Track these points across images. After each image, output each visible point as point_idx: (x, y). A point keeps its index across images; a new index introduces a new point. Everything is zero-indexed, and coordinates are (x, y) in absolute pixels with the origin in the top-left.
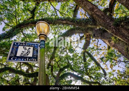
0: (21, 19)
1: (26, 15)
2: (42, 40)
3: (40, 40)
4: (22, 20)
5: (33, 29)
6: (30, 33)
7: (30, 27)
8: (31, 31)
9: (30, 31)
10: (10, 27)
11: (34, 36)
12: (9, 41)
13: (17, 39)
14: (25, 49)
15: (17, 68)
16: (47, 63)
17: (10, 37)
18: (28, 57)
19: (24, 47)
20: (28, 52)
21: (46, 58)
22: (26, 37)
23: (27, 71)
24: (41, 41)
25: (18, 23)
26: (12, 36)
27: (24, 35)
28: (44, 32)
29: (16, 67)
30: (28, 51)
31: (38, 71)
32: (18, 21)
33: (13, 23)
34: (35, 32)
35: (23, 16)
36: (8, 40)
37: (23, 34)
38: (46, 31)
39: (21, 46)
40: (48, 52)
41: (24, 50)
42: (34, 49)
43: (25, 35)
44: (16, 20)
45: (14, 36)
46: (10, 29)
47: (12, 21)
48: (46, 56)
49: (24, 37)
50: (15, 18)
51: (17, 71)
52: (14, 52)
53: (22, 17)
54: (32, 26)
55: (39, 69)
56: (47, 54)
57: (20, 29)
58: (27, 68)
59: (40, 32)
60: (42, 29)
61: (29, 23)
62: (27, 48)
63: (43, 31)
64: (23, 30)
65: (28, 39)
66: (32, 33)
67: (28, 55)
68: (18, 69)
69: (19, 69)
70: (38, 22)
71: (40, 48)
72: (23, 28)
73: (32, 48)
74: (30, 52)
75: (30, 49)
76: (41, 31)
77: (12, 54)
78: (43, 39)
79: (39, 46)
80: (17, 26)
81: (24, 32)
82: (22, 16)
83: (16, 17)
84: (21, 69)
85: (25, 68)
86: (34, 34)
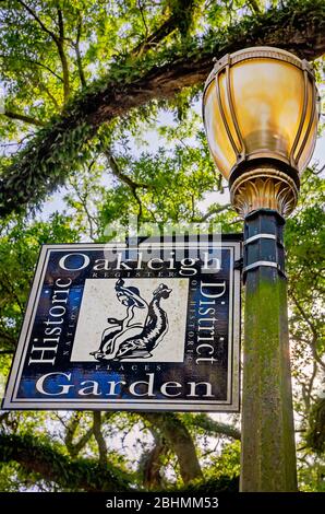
0: (92, 53)
1: (134, 11)
2: (262, 212)
3: (246, 211)
4: (100, 54)
5: (181, 115)
6: (162, 151)
7: (161, 104)
8: (172, 132)
9: (163, 129)
10: (21, 123)
11: (193, 169)
12: (15, 235)
13: (71, 211)
14: (131, 303)
15: (76, 440)
16: (307, 399)
17: (21, 201)
18: (153, 366)
19: (118, 287)
20: (155, 324)
21: (299, 354)
22: (134, 186)
23: (150, 465)
24: (252, 218)
25: (76, 85)
26: (37, 197)
27: (116, 171)
28: (272, 143)
29: (70, 432)
30: (154, 318)
31: (237, 469)
32: (73, 68)
33: (43, 88)
34: (202, 135)
35: (109, 26)
36: (12, 225)
37: (115, 166)
38: (288, 126)
39: (100, 275)
40: (310, 299)
41: (120, 311)
42: (193, 295)
43: (127, 171)
44: (59, 63)
45: (53, 187)
46: (21, 135)
47: (37, 81)
48: (298, 337)
49: (119, 190)
50: (55, 48)
51: (75, 466)
52: (54, 327)
53: (102, 33)
54: (177, 90)
55: (244, 448)
56: (301, 315)
57: (93, 133)
58: (150, 439)
59: (242, 143)
60: (251, 112)
61: (156, 71)
62: (147, 287)
63: (264, 127)
64: (108, 133)
65: (145, 197)
66: (179, 151)
67: (150, 346)
68: (81, 445)
69: (90, 452)
70: (225, 59)
71: (244, 279)
72: (109, 117)
73: (179, 288)
74: (170, 325)
75: (166, 295)
76: (245, 131)
77: (40, 344)
78: (265, 199)
79: (239, 266)
80: (67, 109)
81: (118, 149)
82: (101, 23)
83: (59, 41)
84: (103, 449)
85: (131, 439)
86: (193, 157)
